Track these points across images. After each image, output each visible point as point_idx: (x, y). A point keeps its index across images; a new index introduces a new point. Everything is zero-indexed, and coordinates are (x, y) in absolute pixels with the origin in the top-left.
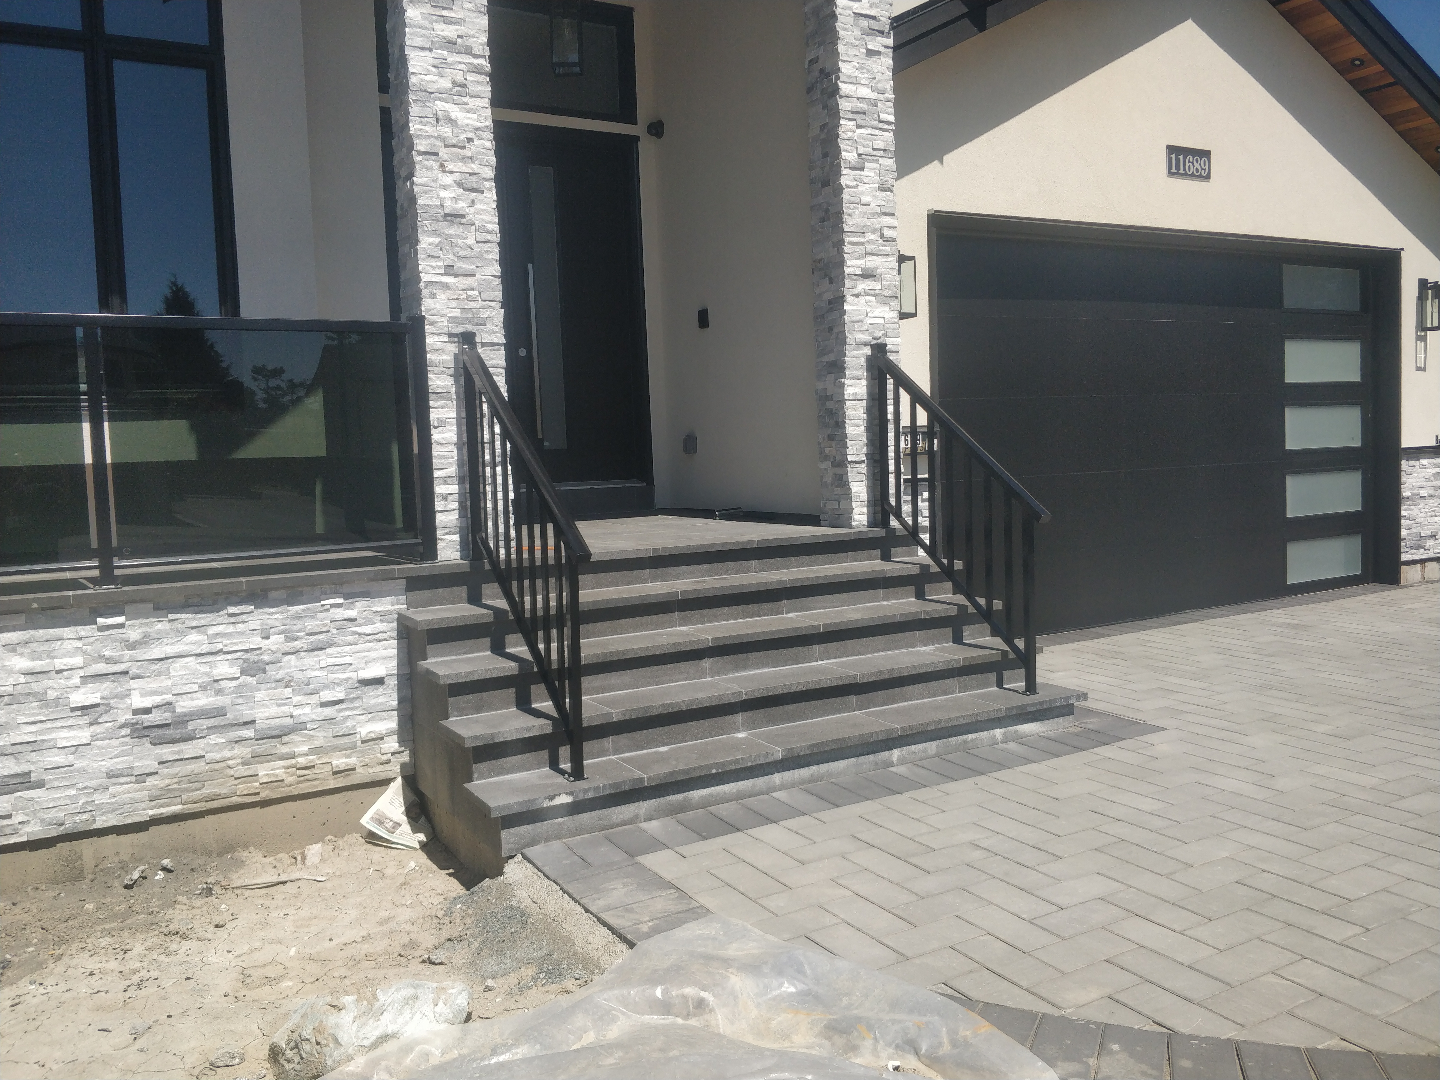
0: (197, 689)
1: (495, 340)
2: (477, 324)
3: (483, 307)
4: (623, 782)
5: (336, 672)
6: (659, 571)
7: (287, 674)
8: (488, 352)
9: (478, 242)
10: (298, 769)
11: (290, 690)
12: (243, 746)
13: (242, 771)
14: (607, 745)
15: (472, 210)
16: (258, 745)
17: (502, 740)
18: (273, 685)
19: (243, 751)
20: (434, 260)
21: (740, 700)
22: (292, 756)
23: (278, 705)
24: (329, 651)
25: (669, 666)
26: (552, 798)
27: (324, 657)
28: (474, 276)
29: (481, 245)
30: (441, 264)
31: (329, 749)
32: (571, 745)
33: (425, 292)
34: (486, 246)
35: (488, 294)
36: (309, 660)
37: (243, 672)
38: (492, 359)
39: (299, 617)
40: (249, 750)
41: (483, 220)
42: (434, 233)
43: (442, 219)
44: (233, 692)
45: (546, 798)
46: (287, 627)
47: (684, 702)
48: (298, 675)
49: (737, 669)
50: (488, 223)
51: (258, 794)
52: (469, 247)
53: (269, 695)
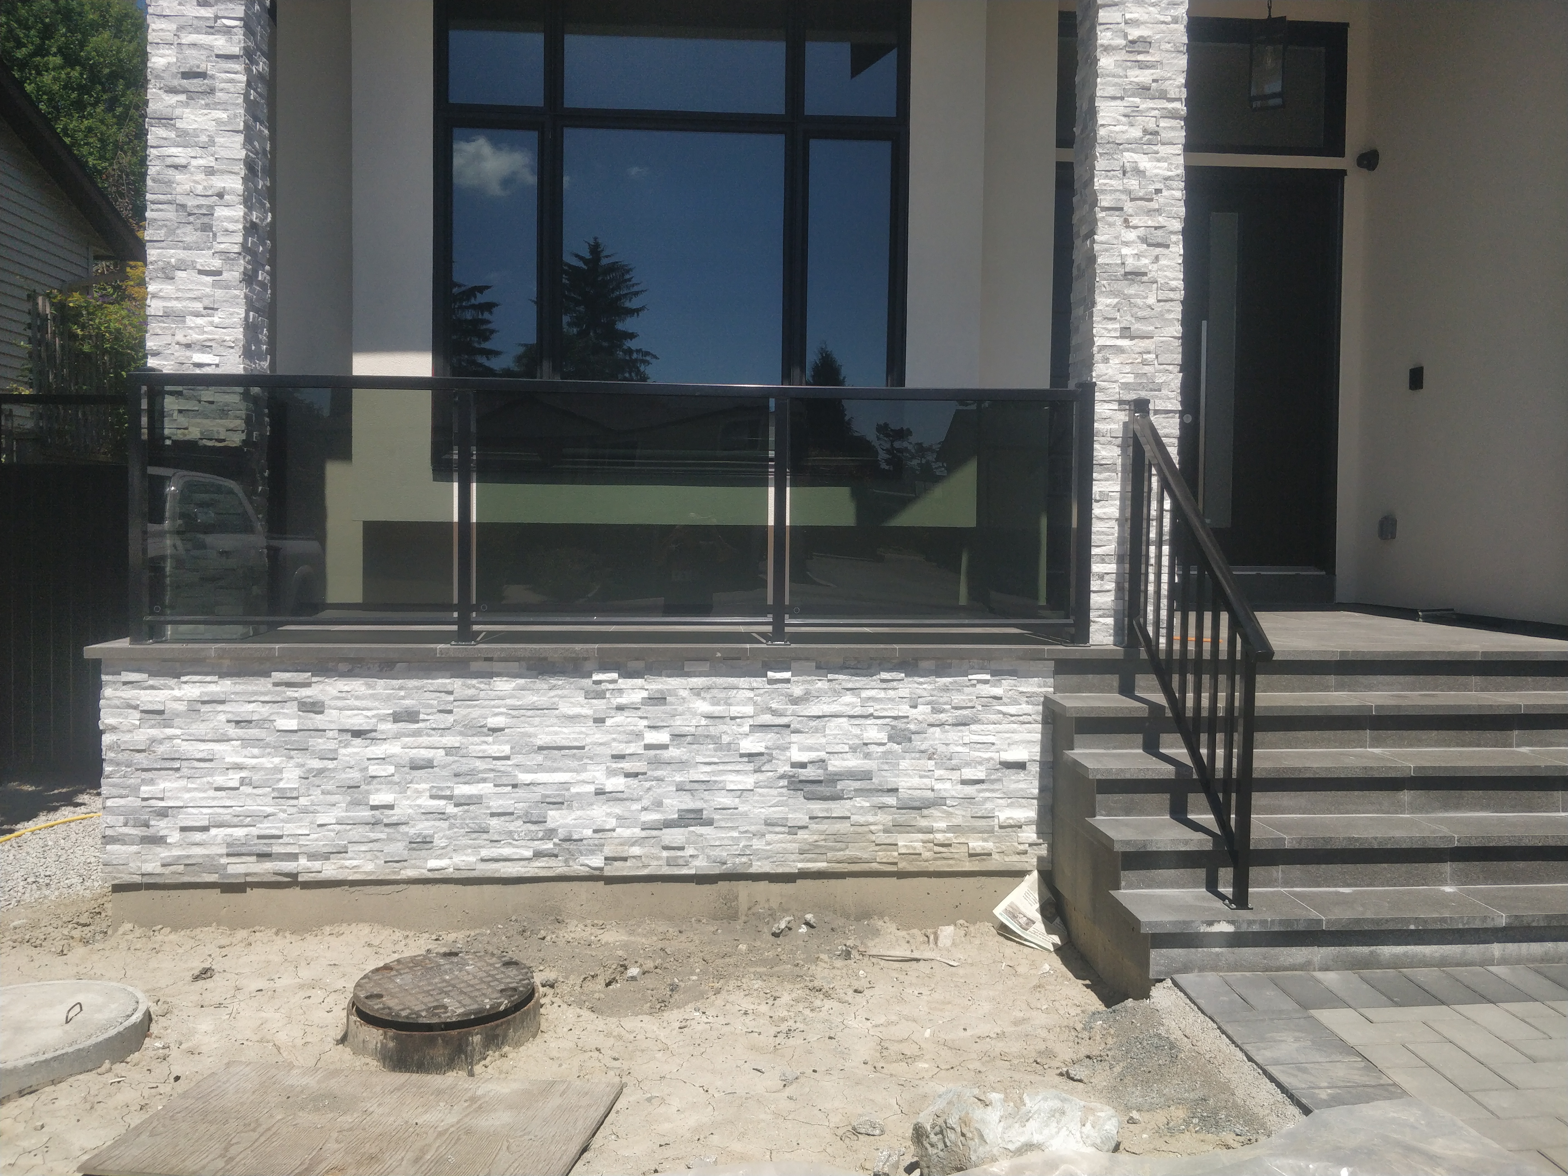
0: (847, 750)
1: (1170, 407)
2: (1151, 390)
3: (1159, 371)
4: (1296, 920)
5: (979, 750)
6: (1346, 679)
7: (931, 746)
8: (1161, 420)
9: (1159, 301)
10: (936, 845)
11: (932, 762)
12: (886, 813)
13: (883, 838)
14: (1275, 874)
15: (1155, 267)
16: (899, 814)
17: (1155, 849)
18: (918, 755)
19: (884, 818)
20: (1110, 322)
21: (1450, 846)
22: (930, 831)
23: (921, 777)
24: (973, 727)
25: (1356, 793)
26: (1210, 923)
27: (967, 733)
28: (1152, 337)
29: (1162, 304)
30: (1117, 326)
31: (966, 829)
32: (1234, 868)
33: (1098, 357)
34: (1168, 305)
35: (1165, 358)
36: (953, 734)
37: (891, 738)
38: (1164, 427)
39: (946, 689)
40: (890, 817)
41: (1166, 276)
42: (1112, 294)
43: (1121, 278)
44: (880, 758)
45: (1203, 922)
46: (934, 698)
47: (1375, 839)
48: (941, 749)
49: (1446, 807)
50: (1171, 280)
51: (896, 864)
52: (1150, 306)
53: (912, 765)
